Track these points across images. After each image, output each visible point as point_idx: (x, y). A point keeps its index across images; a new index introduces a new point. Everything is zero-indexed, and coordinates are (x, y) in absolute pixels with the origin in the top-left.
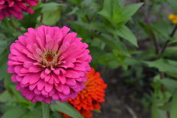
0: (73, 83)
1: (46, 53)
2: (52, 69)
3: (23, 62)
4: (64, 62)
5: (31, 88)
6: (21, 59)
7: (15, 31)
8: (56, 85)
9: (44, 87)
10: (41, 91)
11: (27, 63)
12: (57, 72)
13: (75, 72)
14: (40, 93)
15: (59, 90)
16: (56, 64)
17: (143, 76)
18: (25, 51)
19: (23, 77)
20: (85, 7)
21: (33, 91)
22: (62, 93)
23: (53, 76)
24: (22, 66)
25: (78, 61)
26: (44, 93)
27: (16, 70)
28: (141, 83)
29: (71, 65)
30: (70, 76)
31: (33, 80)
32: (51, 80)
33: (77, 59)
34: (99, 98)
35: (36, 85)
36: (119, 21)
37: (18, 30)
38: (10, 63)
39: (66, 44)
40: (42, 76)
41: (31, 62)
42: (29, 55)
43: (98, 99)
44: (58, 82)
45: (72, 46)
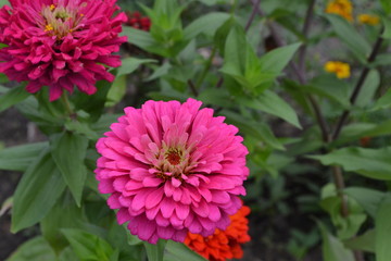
0: (225, 199)
1: (166, 149)
2: (184, 177)
3: (129, 171)
4: (204, 162)
5: (151, 216)
6: (124, 164)
7: (69, 119)
8: (196, 205)
9: (175, 212)
10: (169, 219)
11: (136, 172)
12: (194, 181)
13: (225, 179)
14: (167, 224)
15: (202, 214)
16: (188, 168)
17: (286, 194)
18: (129, 150)
19: (132, 197)
20: (184, 62)
21: (154, 220)
22: (207, 219)
23: (187, 191)
24: (127, 178)
25: (227, 159)
26: (175, 222)
27: (118, 185)
28: (284, 209)
29: (216, 167)
30: (217, 186)
31: (151, 202)
32: (184, 197)
33: (225, 155)
34: (240, 233)
35: (157, 210)
36: (258, 83)
37: (74, 116)
38: (103, 174)
39: (200, 129)
40: (168, 191)
41: (144, 170)
42: (138, 157)
43: (239, 237)
44: (198, 200)
45: (211, 132)
